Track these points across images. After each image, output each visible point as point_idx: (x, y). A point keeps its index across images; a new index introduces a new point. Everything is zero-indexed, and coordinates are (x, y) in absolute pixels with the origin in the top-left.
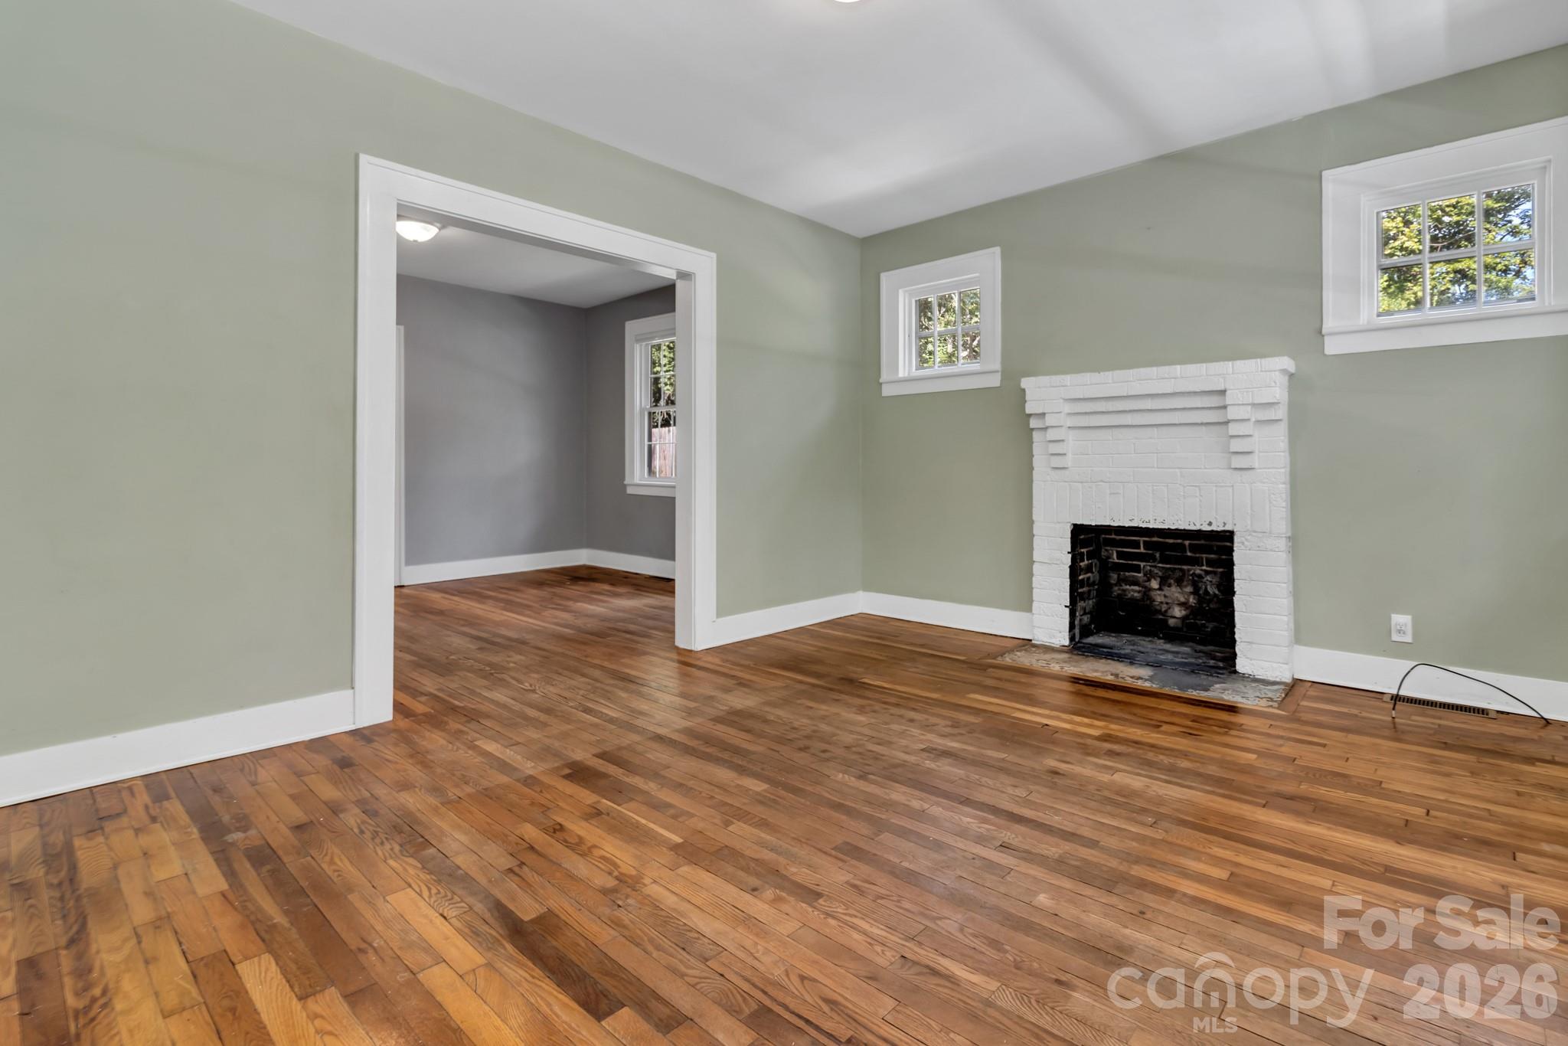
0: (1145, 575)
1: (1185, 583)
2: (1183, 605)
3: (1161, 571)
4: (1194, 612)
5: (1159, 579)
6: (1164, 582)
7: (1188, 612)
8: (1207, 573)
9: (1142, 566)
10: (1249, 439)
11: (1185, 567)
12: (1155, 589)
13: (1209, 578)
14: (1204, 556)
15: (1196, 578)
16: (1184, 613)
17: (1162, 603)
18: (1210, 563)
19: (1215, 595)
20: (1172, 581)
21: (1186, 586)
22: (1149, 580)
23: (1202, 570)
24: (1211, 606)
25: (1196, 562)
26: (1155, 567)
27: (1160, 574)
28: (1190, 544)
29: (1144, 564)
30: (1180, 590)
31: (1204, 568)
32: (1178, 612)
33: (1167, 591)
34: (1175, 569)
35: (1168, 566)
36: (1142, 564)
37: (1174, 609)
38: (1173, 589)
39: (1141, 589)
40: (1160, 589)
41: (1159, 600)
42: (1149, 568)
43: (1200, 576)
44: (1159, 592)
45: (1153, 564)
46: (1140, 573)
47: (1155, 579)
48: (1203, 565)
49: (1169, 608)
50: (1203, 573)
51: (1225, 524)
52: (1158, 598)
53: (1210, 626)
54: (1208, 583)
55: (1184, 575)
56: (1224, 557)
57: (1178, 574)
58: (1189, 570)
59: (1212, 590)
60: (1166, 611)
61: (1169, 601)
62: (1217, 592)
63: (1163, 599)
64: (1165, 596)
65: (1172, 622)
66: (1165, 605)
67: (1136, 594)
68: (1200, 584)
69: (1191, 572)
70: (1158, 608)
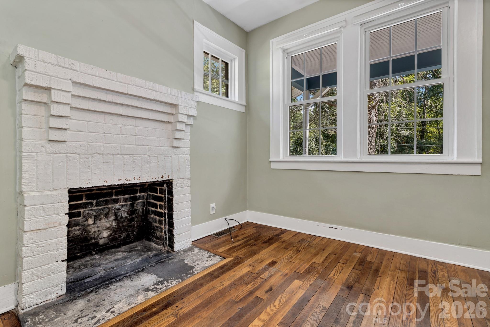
0: (83, 217)
1: (110, 215)
2: (108, 228)
3: (95, 212)
4: (115, 230)
5: (93, 217)
6: (97, 218)
7: (111, 231)
8: (122, 206)
9: (82, 212)
10: (183, 132)
11: (110, 206)
12: (91, 225)
13: (123, 209)
14: (122, 197)
15: (116, 211)
16: (109, 233)
17: (95, 232)
18: (125, 200)
19: (126, 217)
20: (102, 216)
21: (110, 217)
22: (87, 220)
23: (120, 205)
24: (124, 224)
25: (116, 201)
26: (92, 210)
27: (95, 214)
28: (115, 191)
29: (84, 210)
30: (107, 221)
31: (121, 204)
32: (105, 234)
33: (98, 223)
34: (104, 208)
35: (101, 207)
36: (82, 210)
37: (103, 233)
38: (103, 221)
39: (80, 227)
40: (94, 223)
41: (94, 231)
42: (87, 212)
43: (119, 209)
44: (93, 226)
45: (91, 208)
46: (80, 217)
47: (91, 218)
48: (121, 202)
49: (100, 233)
50: (120, 207)
51: (169, 176)
52: (93, 229)
53: (123, 235)
54: (122, 211)
55: (109, 210)
56: (132, 195)
57: (106, 211)
58: (112, 207)
59: (125, 215)
60: (98, 236)
61: (100, 229)
62: (127, 216)
63: (96, 229)
64: (98, 227)
65: (101, 242)
66: (98, 233)
67: (76, 233)
68: (118, 214)
69: (114, 208)
70: (93, 236)
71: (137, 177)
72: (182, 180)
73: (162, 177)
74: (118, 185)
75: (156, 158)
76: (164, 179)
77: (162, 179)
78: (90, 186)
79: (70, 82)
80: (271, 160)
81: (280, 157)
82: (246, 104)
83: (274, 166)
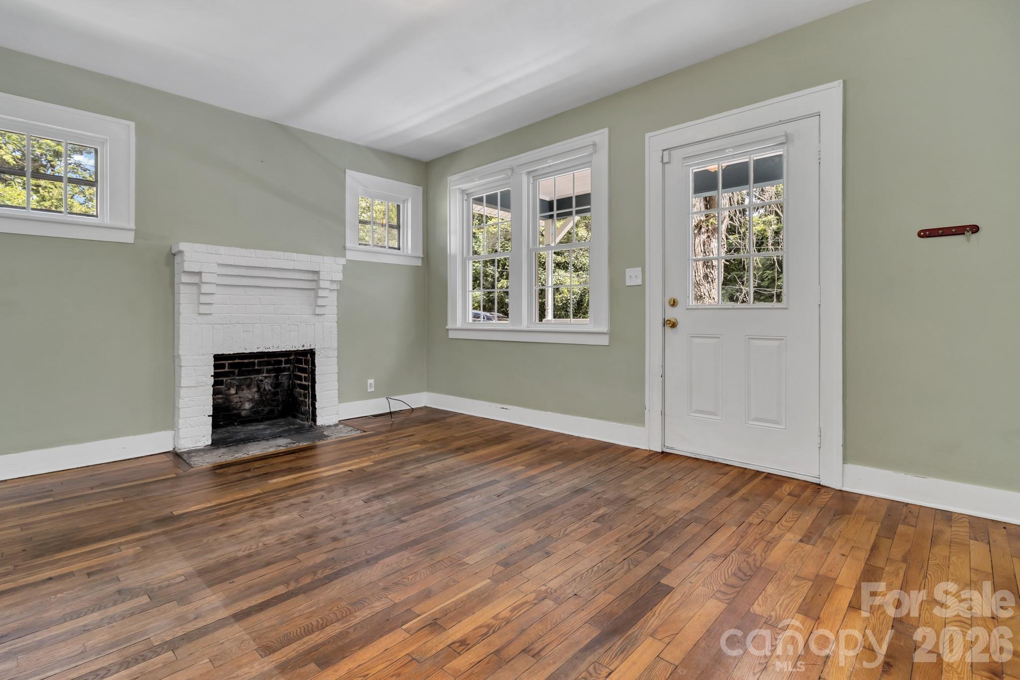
0: (226, 386)
1: (252, 386)
2: (250, 400)
3: (237, 382)
4: (257, 403)
5: (235, 387)
6: (239, 388)
7: (254, 404)
8: (266, 377)
9: (224, 381)
10: (326, 299)
11: (253, 376)
12: (234, 394)
13: (266, 381)
14: (265, 367)
15: (259, 382)
16: (251, 405)
17: (237, 402)
18: (268, 371)
19: (270, 390)
20: (244, 387)
21: (253, 388)
22: (229, 389)
23: (262, 376)
24: (268, 397)
25: (259, 372)
26: (234, 379)
27: (237, 383)
28: (258, 361)
29: (227, 378)
30: (249, 392)
31: (264, 375)
32: (247, 406)
33: (241, 394)
34: (246, 378)
35: (243, 377)
36: (225, 379)
37: (245, 404)
38: (245, 392)
39: (223, 396)
40: (236, 393)
41: (236, 401)
42: (229, 381)
43: (262, 381)
44: (235, 396)
45: (233, 378)
46: (223, 385)
47: (233, 387)
48: (264, 373)
49: (242, 405)
50: (263, 378)
51: (311, 345)
52: (235, 399)
53: (267, 409)
54: (266, 383)
55: (252, 381)
56: (276, 367)
57: (248, 381)
58: (255, 378)
59: (268, 387)
60: (240, 407)
61: (242, 400)
62: (270, 388)
63: (238, 400)
64: (240, 397)
65: (243, 413)
66: (240, 403)
67: (219, 401)
68: (261, 386)
69: (256, 379)
70: (235, 406)
71: (276, 346)
72: (327, 349)
73: (303, 346)
74: (257, 353)
75: (296, 326)
76: (305, 348)
77: (303, 349)
78: (232, 353)
79: (216, 265)
80: (447, 327)
81: (456, 324)
82: (422, 256)
83: (452, 335)
